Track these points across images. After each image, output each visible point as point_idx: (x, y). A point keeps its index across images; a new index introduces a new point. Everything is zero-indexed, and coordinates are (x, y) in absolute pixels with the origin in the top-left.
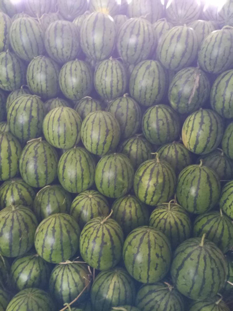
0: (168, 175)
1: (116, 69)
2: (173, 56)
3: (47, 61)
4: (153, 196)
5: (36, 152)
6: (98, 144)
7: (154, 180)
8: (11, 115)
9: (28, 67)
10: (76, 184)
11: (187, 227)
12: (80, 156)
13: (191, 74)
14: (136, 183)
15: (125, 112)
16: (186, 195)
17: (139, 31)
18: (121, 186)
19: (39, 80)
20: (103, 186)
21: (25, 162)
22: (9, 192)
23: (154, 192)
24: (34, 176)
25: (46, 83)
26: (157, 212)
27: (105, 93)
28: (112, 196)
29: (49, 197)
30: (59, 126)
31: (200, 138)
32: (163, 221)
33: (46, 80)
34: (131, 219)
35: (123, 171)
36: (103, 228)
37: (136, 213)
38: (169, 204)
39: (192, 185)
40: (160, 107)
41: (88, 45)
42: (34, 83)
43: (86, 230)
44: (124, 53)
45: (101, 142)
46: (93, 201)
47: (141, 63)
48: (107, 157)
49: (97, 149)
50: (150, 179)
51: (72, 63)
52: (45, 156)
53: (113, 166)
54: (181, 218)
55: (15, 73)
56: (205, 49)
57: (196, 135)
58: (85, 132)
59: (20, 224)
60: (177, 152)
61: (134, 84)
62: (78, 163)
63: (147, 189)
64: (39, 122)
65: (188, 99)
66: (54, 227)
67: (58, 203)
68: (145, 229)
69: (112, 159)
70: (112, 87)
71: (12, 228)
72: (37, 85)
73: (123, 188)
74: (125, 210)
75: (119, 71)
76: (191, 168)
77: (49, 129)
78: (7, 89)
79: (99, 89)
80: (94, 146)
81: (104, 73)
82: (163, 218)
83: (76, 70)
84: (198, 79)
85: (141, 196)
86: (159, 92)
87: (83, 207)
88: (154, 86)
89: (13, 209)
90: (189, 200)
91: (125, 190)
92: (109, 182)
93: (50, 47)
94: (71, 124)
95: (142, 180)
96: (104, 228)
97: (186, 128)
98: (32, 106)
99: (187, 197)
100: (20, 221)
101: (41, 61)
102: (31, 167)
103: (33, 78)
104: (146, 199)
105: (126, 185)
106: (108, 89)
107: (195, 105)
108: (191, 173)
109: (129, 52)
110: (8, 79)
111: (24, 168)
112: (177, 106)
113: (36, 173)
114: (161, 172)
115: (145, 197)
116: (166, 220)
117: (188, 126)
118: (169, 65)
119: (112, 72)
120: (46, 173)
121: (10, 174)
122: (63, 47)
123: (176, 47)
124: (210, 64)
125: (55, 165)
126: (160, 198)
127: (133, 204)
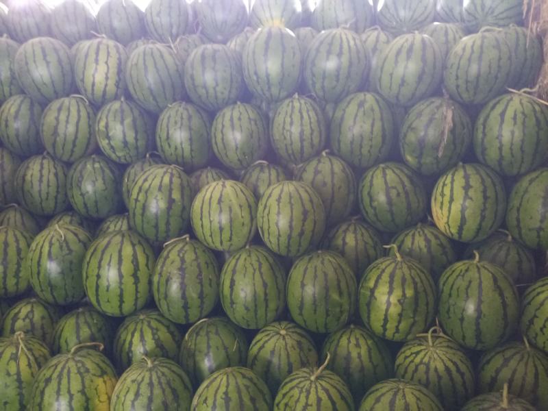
0: (422, 282)
1: (308, 111)
2: (403, 82)
3: (191, 108)
4: (399, 322)
5: (183, 261)
6: (290, 237)
7: (397, 293)
8: (137, 200)
9: (159, 122)
10: (256, 311)
11: (468, 375)
12: (258, 261)
13: (438, 108)
14: (363, 301)
15: (328, 180)
16: (460, 316)
17: (341, 47)
18: (338, 310)
19: (179, 141)
20: (305, 312)
21: (163, 280)
22: (137, 335)
23: (400, 315)
24: (181, 304)
25: (191, 145)
26: (408, 353)
27: (290, 152)
28: (322, 330)
29: (209, 339)
30: (221, 211)
31: (467, 213)
32: (422, 368)
33: (191, 139)
34: (362, 369)
35: (339, 281)
36: (316, 388)
37: (370, 357)
38: (429, 335)
39: (468, 297)
40: (387, 167)
41: (258, 78)
42: (170, 146)
43: (284, 395)
44: (318, 86)
45: (295, 233)
46: (290, 341)
47: (348, 99)
48: (307, 258)
49: (289, 246)
50: (390, 293)
51: (233, 110)
52: (199, 266)
53: (319, 273)
54: (456, 359)
55: (136, 132)
56: (455, 67)
57: (460, 207)
58: (265, 219)
59: (164, 391)
60: (428, 241)
61: (340, 133)
62: (257, 273)
63: (387, 310)
64: (184, 208)
65: (436, 149)
66: (226, 393)
67: (226, 348)
68: (394, 385)
69: (317, 262)
70: (302, 140)
71: (150, 400)
72: (176, 148)
73: (341, 312)
74: (349, 353)
75: (312, 114)
76: (460, 266)
77: (204, 219)
78: (123, 161)
79: (280, 146)
80: (284, 240)
81: (288, 120)
82: (421, 363)
83: (240, 119)
84: (450, 115)
85: (377, 325)
86: (383, 142)
87: (273, 352)
88: (375, 133)
89: (150, 364)
90: (465, 324)
91: (345, 317)
92: (314, 303)
93: (195, 87)
94: (241, 206)
95: (376, 294)
96: (319, 388)
97: (439, 198)
98: (171, 182)
99: (462, 320)
100: (164, 386)
101: (181, 109)
102: (175, 287)
103: (168, 138)
104: (385, 330)
105: (346, 307)
106: (297, 145)
107: (451, 158)
108: (463, 276)
109: (326, 84)
110: (125, 143)
111: (162, 290)
112: (419, 162)
113: (184, 297)
114: (408, 276)
115: (384, 326)
116: (428, 365)
117: (443, 195)
118: (397, 98)
119: (302, 117)
120: (201, 296)
121: (135, 304)
122: (217, 85)
123: (406, 67)
124: (467, 90)
125: (214, 279)
126: (413, 325)
127: (362, 342)
